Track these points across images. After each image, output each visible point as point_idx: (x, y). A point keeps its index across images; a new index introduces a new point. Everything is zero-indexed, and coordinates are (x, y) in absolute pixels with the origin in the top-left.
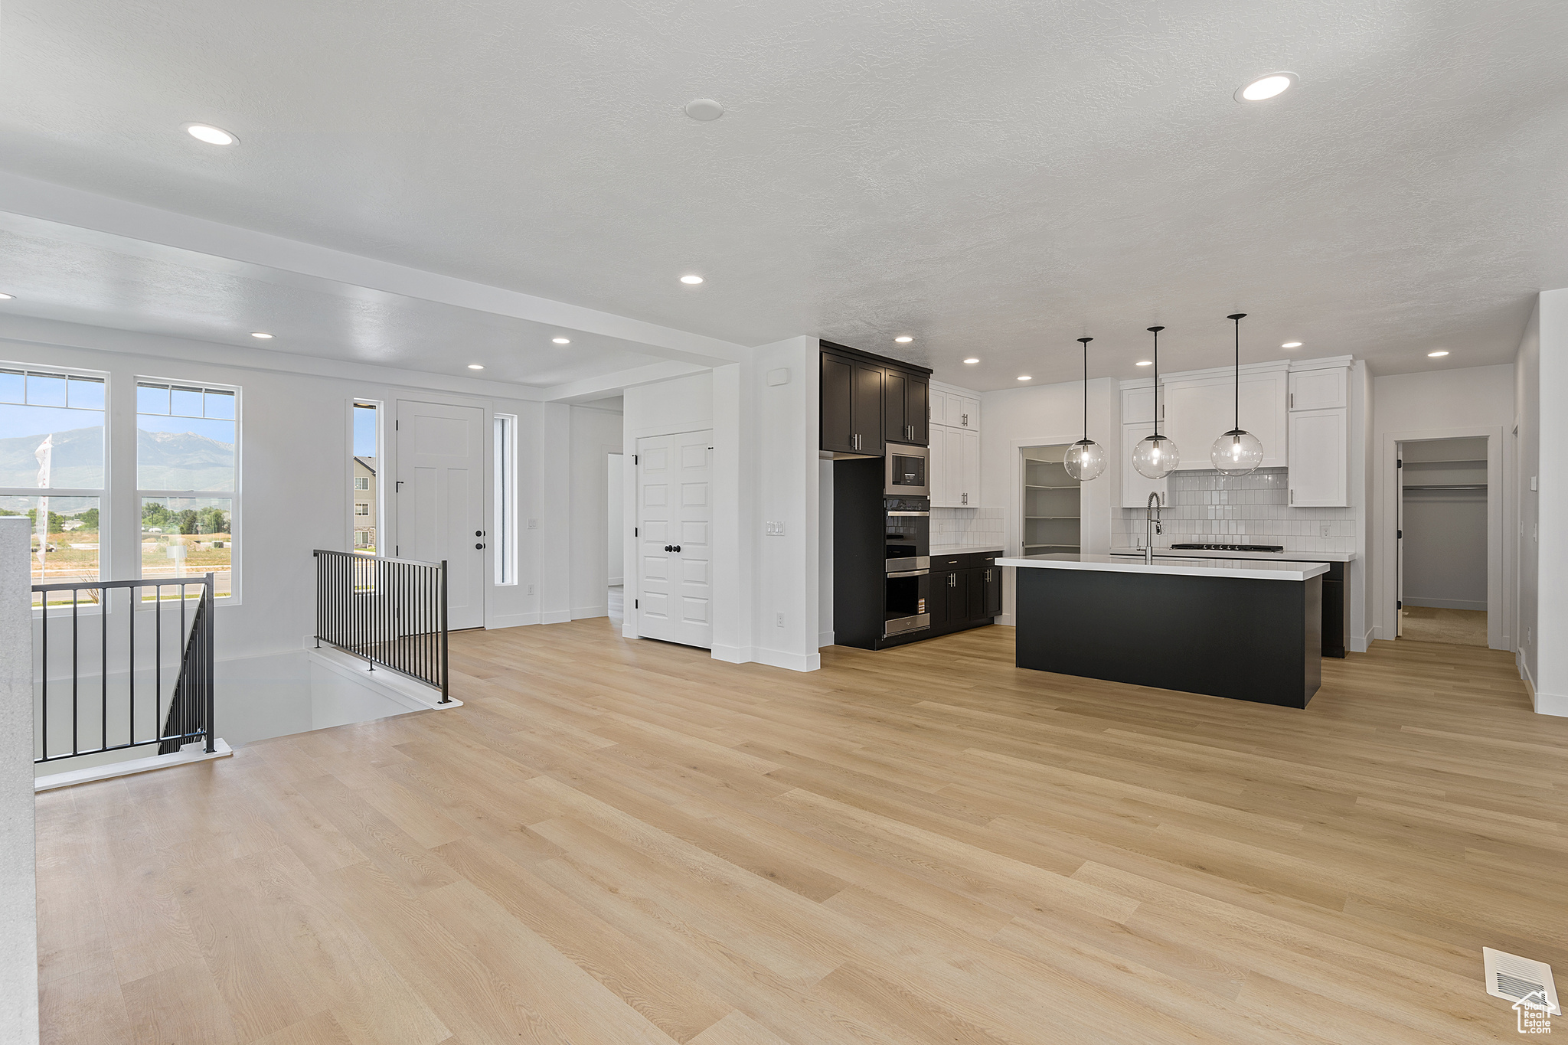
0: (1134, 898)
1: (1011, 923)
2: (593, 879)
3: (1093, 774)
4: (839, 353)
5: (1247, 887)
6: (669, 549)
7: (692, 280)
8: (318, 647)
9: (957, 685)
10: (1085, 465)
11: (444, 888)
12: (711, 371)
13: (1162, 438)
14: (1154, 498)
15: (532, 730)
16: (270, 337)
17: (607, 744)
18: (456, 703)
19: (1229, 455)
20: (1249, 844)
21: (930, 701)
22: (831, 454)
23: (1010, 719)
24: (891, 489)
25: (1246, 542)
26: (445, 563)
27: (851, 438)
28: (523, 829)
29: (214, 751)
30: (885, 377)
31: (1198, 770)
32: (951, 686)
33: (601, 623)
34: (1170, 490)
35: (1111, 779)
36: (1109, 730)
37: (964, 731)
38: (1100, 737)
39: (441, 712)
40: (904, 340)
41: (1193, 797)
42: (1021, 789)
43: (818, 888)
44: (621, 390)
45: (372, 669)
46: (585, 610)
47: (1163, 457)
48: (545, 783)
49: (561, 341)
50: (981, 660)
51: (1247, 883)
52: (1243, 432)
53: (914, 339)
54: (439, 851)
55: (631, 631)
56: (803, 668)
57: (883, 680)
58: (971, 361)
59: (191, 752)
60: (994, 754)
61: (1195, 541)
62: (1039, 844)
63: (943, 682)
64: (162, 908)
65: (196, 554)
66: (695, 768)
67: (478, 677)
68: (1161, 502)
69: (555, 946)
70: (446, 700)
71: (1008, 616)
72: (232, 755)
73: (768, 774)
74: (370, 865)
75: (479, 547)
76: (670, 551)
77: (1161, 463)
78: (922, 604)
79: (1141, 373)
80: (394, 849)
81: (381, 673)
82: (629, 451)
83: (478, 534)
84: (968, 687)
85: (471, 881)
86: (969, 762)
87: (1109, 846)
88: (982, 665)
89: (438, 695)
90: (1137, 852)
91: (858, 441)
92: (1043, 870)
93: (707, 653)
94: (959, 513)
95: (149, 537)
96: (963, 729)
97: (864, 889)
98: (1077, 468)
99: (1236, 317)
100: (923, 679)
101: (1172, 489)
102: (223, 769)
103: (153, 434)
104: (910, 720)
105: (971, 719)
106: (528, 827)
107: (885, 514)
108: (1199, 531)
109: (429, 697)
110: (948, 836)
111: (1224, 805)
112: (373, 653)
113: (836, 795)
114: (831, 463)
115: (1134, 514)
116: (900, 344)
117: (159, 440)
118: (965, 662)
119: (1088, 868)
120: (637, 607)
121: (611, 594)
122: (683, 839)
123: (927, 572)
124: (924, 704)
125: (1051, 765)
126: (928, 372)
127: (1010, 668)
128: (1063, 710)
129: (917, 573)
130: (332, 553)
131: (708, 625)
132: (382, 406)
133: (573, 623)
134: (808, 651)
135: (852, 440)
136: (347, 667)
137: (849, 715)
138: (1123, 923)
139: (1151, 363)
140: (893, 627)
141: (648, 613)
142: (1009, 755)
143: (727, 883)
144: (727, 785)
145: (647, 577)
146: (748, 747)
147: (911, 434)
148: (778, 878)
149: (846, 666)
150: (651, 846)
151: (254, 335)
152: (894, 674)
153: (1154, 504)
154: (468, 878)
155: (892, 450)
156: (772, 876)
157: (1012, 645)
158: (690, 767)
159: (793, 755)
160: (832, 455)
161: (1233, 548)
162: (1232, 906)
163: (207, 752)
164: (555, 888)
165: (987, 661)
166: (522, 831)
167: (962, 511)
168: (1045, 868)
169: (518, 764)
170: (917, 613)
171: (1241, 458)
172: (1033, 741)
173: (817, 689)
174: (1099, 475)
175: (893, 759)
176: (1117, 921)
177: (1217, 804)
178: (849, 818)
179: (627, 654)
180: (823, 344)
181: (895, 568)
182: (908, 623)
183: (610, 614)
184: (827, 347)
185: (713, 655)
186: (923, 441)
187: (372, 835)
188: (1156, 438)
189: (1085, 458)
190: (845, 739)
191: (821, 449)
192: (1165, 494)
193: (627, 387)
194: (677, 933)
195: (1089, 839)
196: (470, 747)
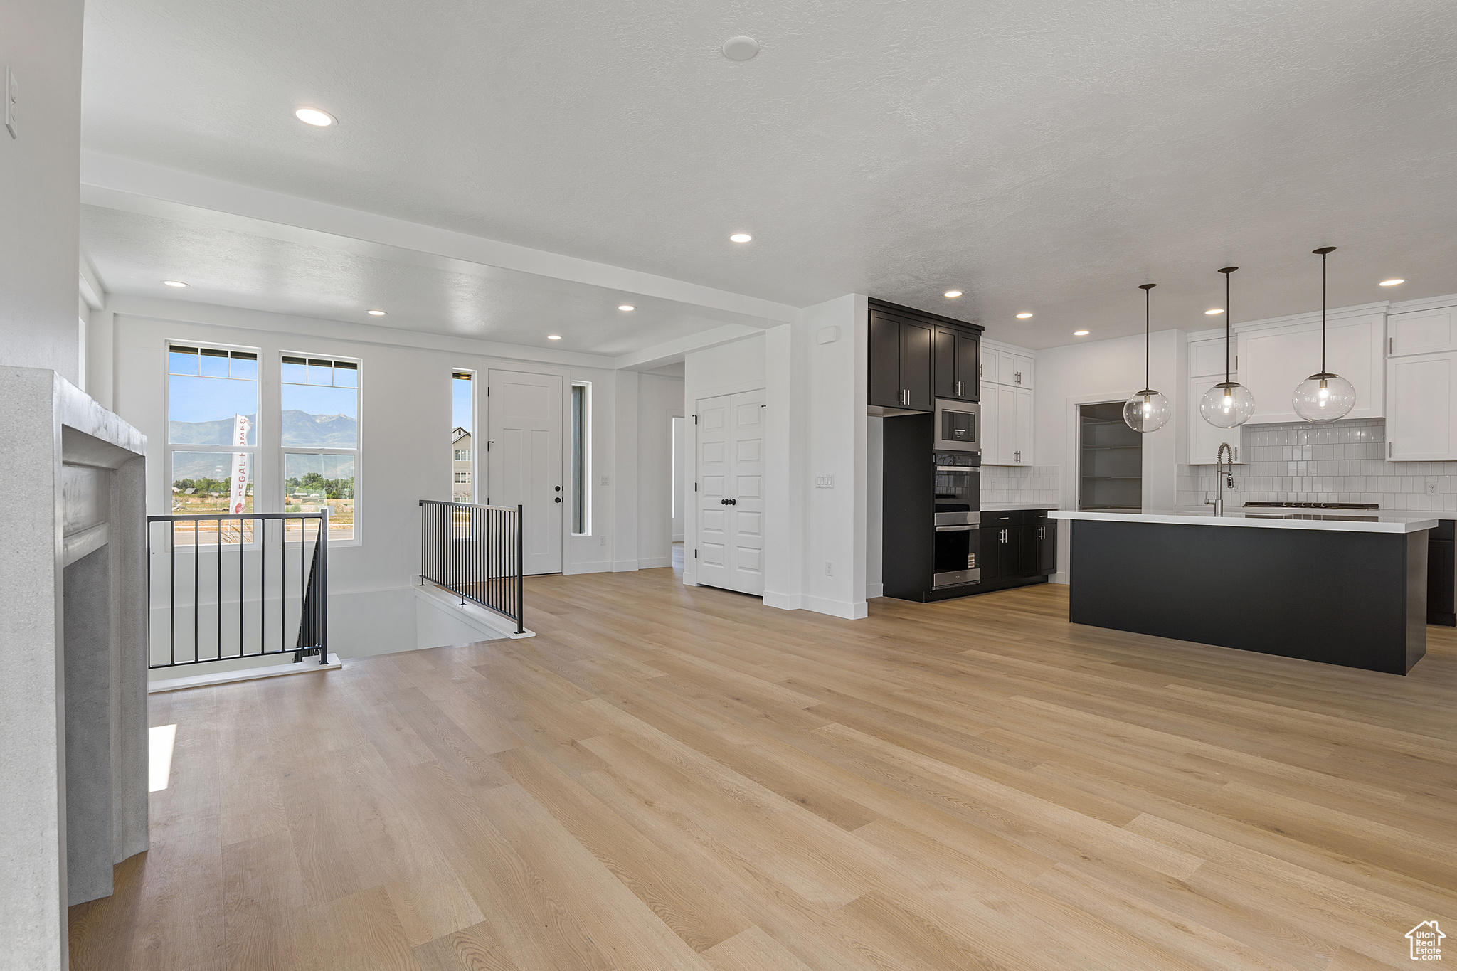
0: (1196, 855)
1: (1053, 868)
2: (631, 791)
3: (1152, 727)
4: (886, 310)
5: (1336, 855)
6: (725, 502)
7: (741, 238)
8: (423, 585)
9: (1006, 636)
10: (1147, 416)
11: (497, 789)
12: (764, 333)
13: (1235, 385)
14: (1225, 450)
15: (592, 659)
16: (383, 314)
17: (660, 674)
18: (529, 633)
19: (1314, 400)
20: (1338, 810)
21: (976, 650)
22: (880, 409)
23: (1060, 670)
24: (940, 444)
25: (1334, 500)
26: (520, 507)
27: (899, 394)
28: (573, 743)
29: (327, 663)
30: (936, 335)
31: (1275, 730)
32: (1000, 638)
33: (665, 572)
34: (1244, 447)
35: (1172, 734)
36: (1171, 686)
37: (1011, 679)
38: (1161, 692)
39: (516, 641)
40: (953, 294)
41: (1268, 757)
42: (1070, 737)
43: (849, 817)
44: (682, 355)
45: (463, 604)
46: (651, 560)
47: (1236, 405)
48: (599, 705)
49: (626, 308)
50: (1033, 615)
51: (1336, 851)
52: (1332, 376)
53: (963, 294)
54: (497, 758)
55: (690, 578)
56: (851, 616)
57: (930, 630)
58: (1024, 316)
59: (309, 663)
60: (1043, 703)
61: (1273, 498)
62: (1089, 792)
63: (991, 633)
64: (265, 786)
65: (343, 515)
66: (738, 699)
67: (552, 613)
68: (1233, 458)
69: (589, 849)
70: (521, 631)
71: (1062, 575)
72: (341, 667)
73: (808, 709)
74: (437, 764)
75: (558, 500)
76: (727, 504)
77: (1234, 411)
78: (972, 558)
79: (1211, 323)
80: (460, 752)
81: (471, 608)
82: (689, 412)
83: (558, 489)
84: (1018, 638)
85: (521, 784)
86: (1014, 708)
87: (1168, 800)
88: (1033, 619)
89: (515, 626)
90: (1201, 808)
91: (907, 398)
92: (1091, 818)
93: (759, 600)
94: (1011, 469)
95: (310, 500)
96: (1010, 677)
97: (896, 822)
98: (1139, 420)
99: (1324, 251)
100: (971, 630)
101: (1246, 447)
102: (333, 678)
103: (314, 416)
104: (955, 666)
105: (1019, 669)
106: (578, 741)
107: (934, 469)
108: (1277, 488)
109: (506, 627)
110: (989, 778)
111: (1308, 769)
112: (465, 591)
113: (875, 732)
114: (880, 420)
115: (1202, 472)
116: (950, 299)
117: (318, 421)
118: (1015, 616)
119: (1143, 820)
120: (696, 557)
121: (674, 548)
122: (720, 762)
123: (978, 527)
124: (971, 652)
125: (1105, 716)
126: (979, 329)
127: (1064, 623)
128: (1120, 665)
129: (967, 528)
130: (433, 502)
131: (760, 573)
132: (476, 375)
133: (640, 571)
134: (856, 598)
135: (901, 396)
136: (446, 603)
137: (893, 660)
138: (1183, 880)
139: (1222, 311)
140: (941, 580)
141: (706, 562)
142: (1058, 704)
143: (759, 806)
144: (767, 717)
145: (706, 529)
146: (791, 683)
147: (961, 391)
148: (809, 805)
149: (893, 615)
150: (689, 767)
151: (370, 312)
152: (942, 624)
153: (1225, 460)
154: (519, 782)
155: (942, 406)
156: (804, 802)
157: (1066, 602)
158: (734, 698)
159: (833, 692)
160: (882, 412)
161: (1317, 506)
162: (1317, 874)
163: (322, 664)
164: (595, 796)
165: (1039, 616)
166: (572, 745)
167: (1014, 469)
168: (1094, 817)
169: (576, 687)
170: (967, 568)
171: (1329, 403)
172: (1086, 692)
173: (863, 635)
174: (1162, 426)
175: (935, 702)
176: (1176, 877)
177: (1298, 766)
178: (885, 754)
179: (686, 599)
180: (872, 301)
181: (944, 522)
182: (957, 577)
183: (674, 565)
184: (875, 304)
185: (765, 602)
186: (974, 397)
187: (443, 739)
188: (1228, 385)
189: (1147, 409)
190: (887, 681)
191: (869, 403)
192: (1239, 449)
193: (689, 352)
194: (704, 847)
195: (1145, 792)
196: (537, 671)
